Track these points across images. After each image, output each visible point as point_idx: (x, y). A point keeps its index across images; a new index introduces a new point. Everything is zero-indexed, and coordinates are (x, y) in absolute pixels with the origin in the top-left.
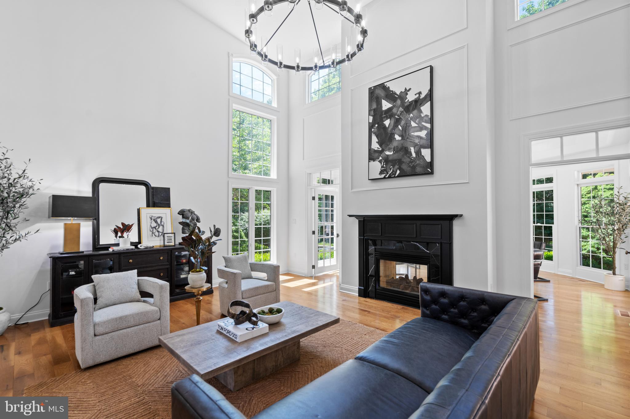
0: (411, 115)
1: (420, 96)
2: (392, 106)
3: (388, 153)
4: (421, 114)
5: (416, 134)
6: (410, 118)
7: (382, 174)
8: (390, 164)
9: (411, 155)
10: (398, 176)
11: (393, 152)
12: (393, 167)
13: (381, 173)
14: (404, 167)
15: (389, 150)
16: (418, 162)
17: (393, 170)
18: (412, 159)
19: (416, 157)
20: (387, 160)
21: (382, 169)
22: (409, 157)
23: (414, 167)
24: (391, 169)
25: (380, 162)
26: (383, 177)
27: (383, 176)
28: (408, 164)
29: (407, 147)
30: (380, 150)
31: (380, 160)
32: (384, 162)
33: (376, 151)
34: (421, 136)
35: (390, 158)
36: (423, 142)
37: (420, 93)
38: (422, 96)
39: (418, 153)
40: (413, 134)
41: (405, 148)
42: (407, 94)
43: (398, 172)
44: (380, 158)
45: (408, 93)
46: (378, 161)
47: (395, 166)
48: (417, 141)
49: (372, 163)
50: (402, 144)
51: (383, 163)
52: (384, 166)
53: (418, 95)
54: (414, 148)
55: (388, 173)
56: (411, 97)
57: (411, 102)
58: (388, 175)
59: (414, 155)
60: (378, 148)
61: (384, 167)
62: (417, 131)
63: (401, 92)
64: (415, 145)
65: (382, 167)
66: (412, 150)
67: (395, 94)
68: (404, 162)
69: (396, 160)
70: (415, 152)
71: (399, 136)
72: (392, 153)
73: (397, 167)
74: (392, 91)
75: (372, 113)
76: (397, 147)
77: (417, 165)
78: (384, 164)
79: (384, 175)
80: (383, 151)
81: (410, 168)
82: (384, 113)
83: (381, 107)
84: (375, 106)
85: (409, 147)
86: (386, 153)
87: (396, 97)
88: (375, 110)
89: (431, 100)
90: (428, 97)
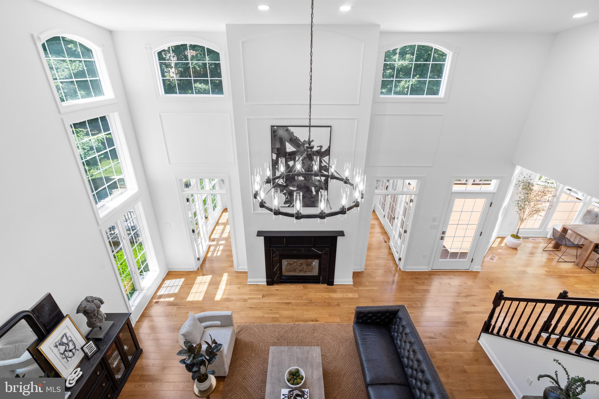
1: (321, 149)
2: (296, 150)
3: (292, 188)
4: (322, 164)
5: (317, 178)
7: (286, 204)
9: (312, 192)
11: (297, 188)
14: (306, 200)
15: (293, 186)
16: (317, 198)
18: (312, 196)
19: (316, 195)
20: (291, 193)
21: (286, 200)
22: (310, 194)
23: (314, 202)
25: (285, 194)
26: (287, 206)
28: (309, 199)
29: (309, 187)
30: (285, 184)
31: (285, 193)
32: (288, 195)
33: (279, 185)
34: (321, 180)
35: (294, 193)
37: (321, 147)
38: (323, 150)
39: (318, 192)
40: (314, 177)
41: (307, 187)
44: (285, 191)
45: (311, 143)
46: (283, 194)
48: (317, 183)
50: (304, 183)
51: (287, 196)
52: (289, 198)
53: (319, 148)
54: (315, 188)
56: (314, 147)
57: (314, 151)
58: (292, 205)
59: (314, 193)
60: (282, 183)
62: (318, 176)
63: (305, 141)
64: (316, 186)
65: (286, 198)
66: (313, 189)
67: (299, 140)
70: (315, 191)
72: (295, 189)
74: (296, 137)
75: (276, 151)
76: (300, 185)
77: (316, 200)
78: (288, 197)
79: (289, 205)
80: (287, 186)
81: (310, 202)
82: (287, 155)
83: (285, 148)
84: (278, 146)
85: (310, 186)
86: (290, 188)
87: (299, 144)
88: (278, 149)
89: (329, 155)
90: (328, 152)
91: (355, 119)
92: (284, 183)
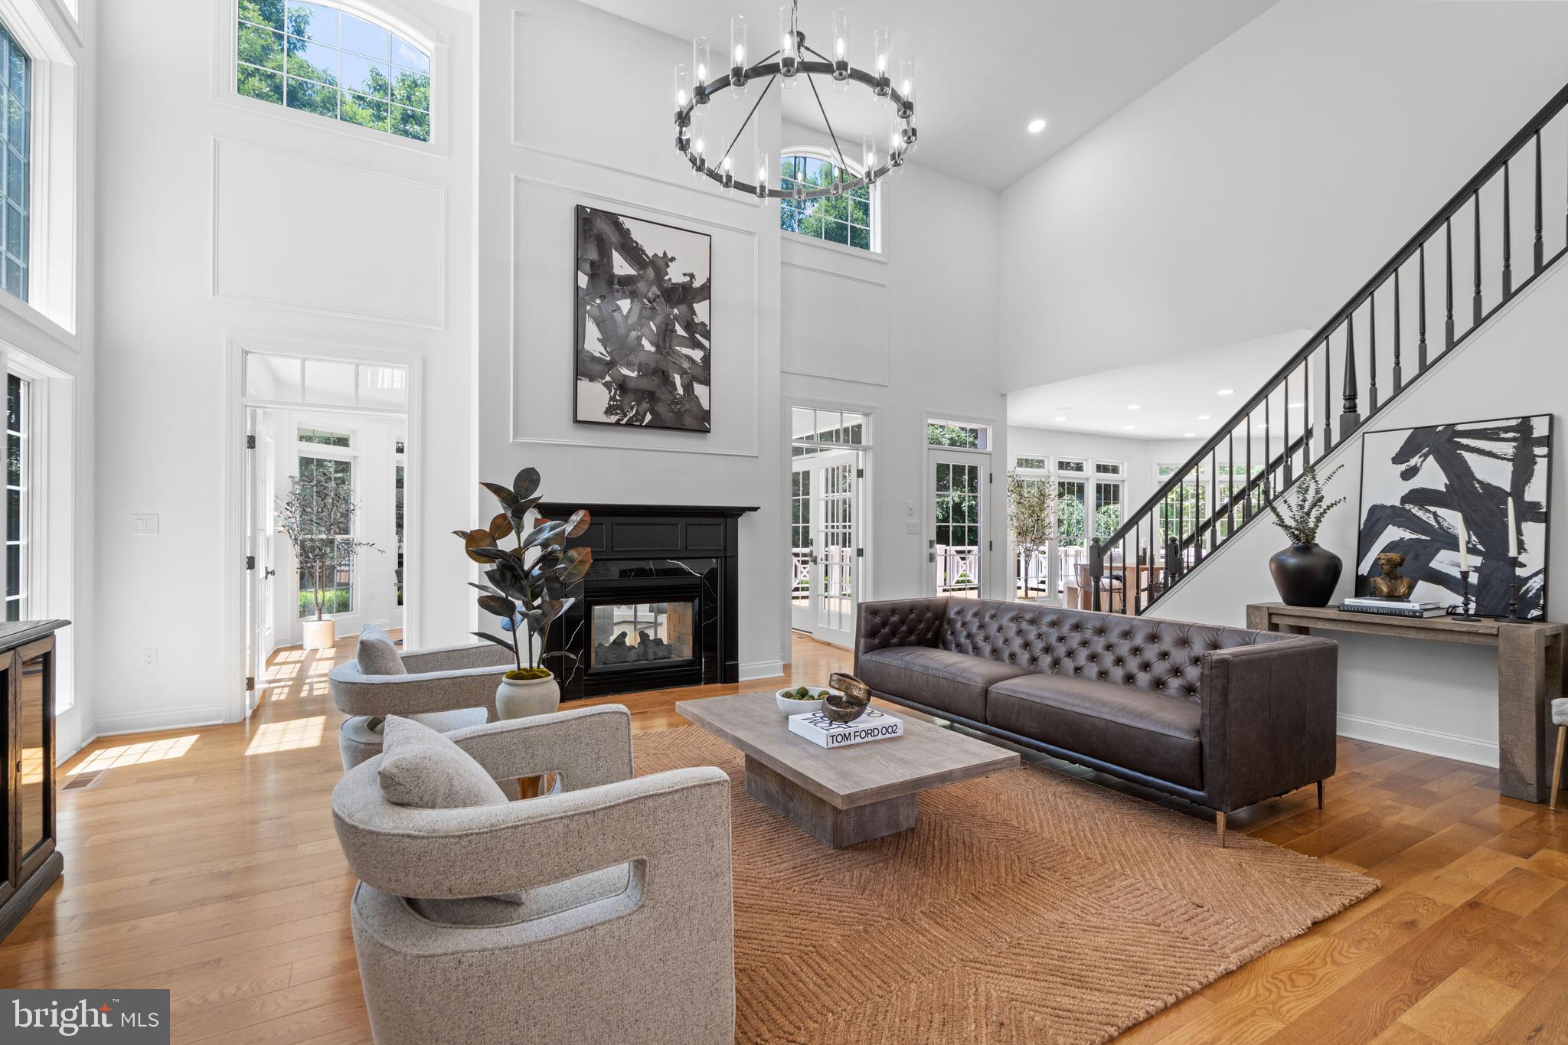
0: (676, 311)
1: (691, 281)
2: (635, 273)
3: (625, 371)
4: (693, 316)
5: (685, 351)
6: (674, 316)
7: (611, 414)
8: (629, 397)
9: (676, 389)
10: (648, 426)
11: (638, 372)
12: (639, 404)
13: (609, 411)
14: (661, 409)
15: (629, 366)
16: (687, 406)
17: (637, 411)
18: (676, 398)
19: (684, 395)
20: (623, 386)
21: (612, 403)
22: (671, 392)
23: (679, 414)
24: (632, 408)
25: (607, 385)
26: (613, 422)
27: (613, 419)
28: (669, 405)
29: (667, 372)
30: (608, 359)
31: (607, 382)
32: (616, 390)
33: (594, 359)
34: (694, 357)
35: (631, 385)
36: (698, 372)
37: (692, 276)
38: (697, 284)
39: (688, 388)
40: (678, 348)
41: (663, 372)
42: (668, 266)
43: (648, 417)
44: (608, 378)
45: (670, 263)
46: (602, 384)
47: (641, 403)
48: (686, 365)
49: (584, 384)
50: (657, 362)
51: (613, 391)
52: (618, 397)
53: (687, 279)
54: (681, 377)
55: (625, 416)
56: (675, 275)
57: (675, 284)
58: (626, 420)
59: (680, 391)
60: (601, 353)
61: (617, 401)
62: (687, 347)
63: (656, 255)
64: (683, 373)
65: (612, 399)
66: (677, 379)
67: (643, 252)
68: (660, 400)
69: (643, 391)
70: (682, 385)
71: (652, 343)
72: (635, 374)
73: (645, 405)
74: (637, 243)
75: (587, 267)
76: (646, 364)
77: (685, 411)
78: (615, 394)
79: (617, 417)
80: (610, 365)
81: (671, 414)
82: (616, 281)
83: (610, 265)
84: (593, 254)
85: (671, 372)
86: (621, 371)
87: (645, 260)
88: (593, 264)
89: (710, 299)
90: (705, 292)
91: (752, 234)
92: (605, 353)
